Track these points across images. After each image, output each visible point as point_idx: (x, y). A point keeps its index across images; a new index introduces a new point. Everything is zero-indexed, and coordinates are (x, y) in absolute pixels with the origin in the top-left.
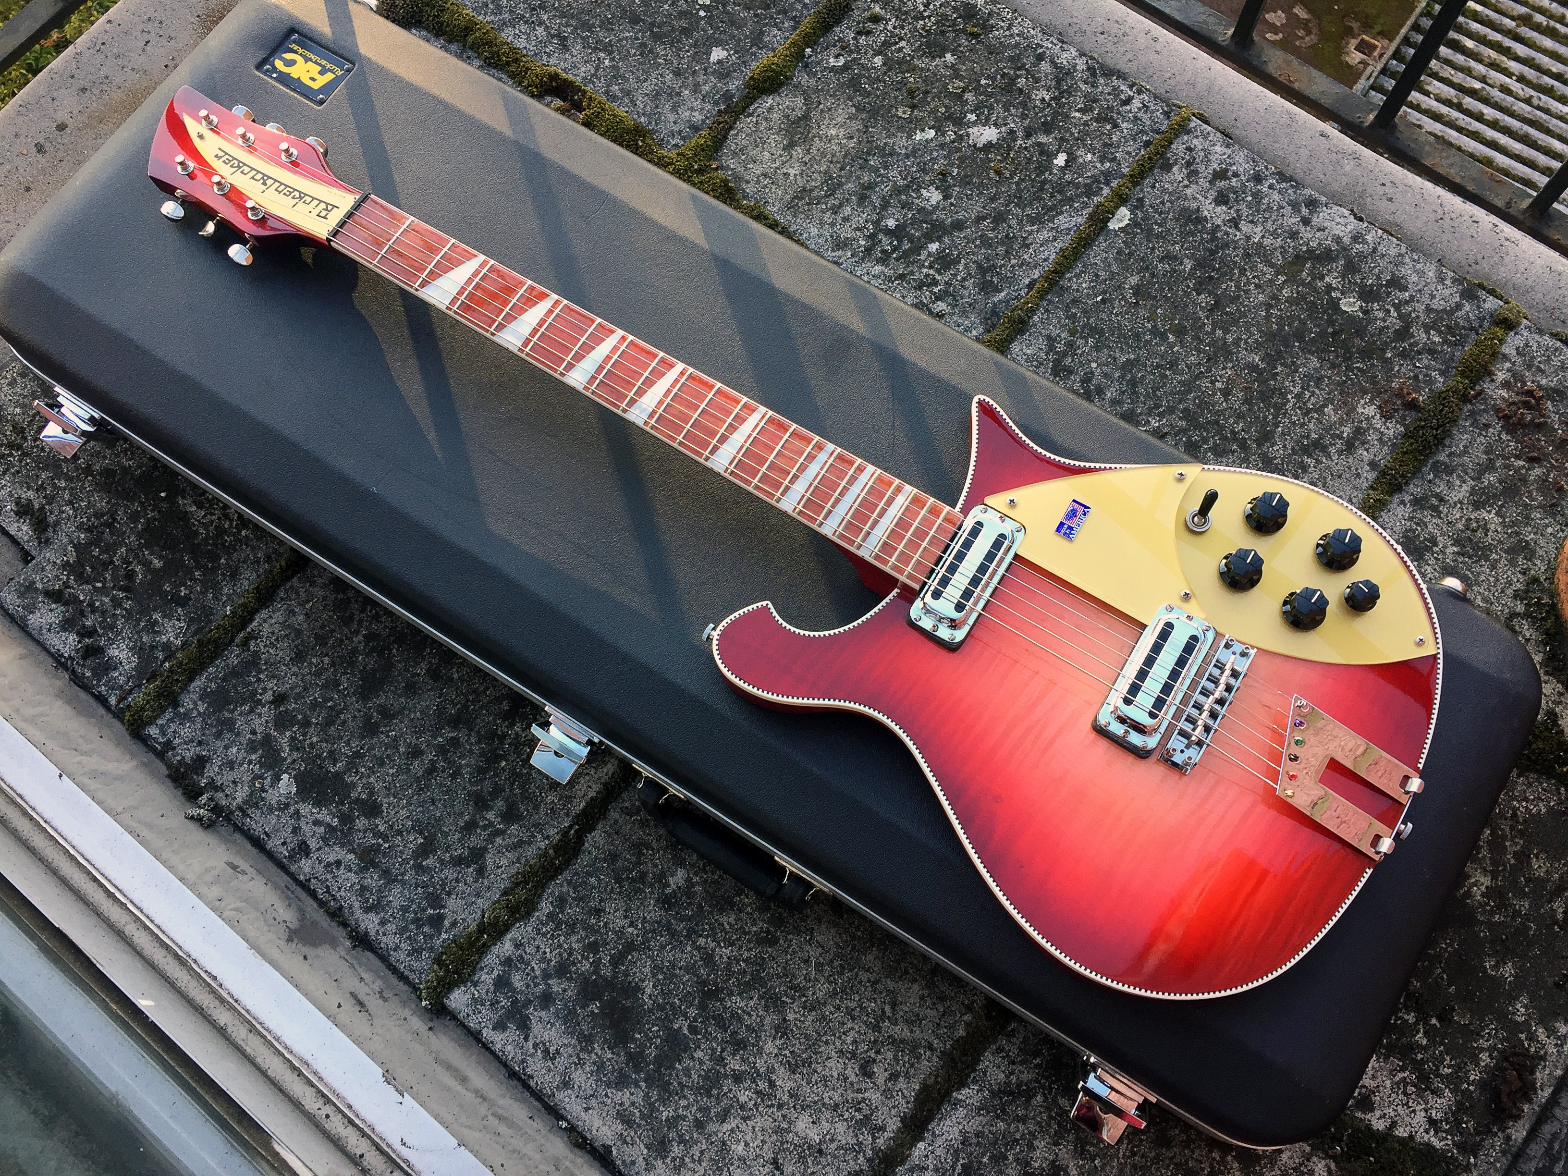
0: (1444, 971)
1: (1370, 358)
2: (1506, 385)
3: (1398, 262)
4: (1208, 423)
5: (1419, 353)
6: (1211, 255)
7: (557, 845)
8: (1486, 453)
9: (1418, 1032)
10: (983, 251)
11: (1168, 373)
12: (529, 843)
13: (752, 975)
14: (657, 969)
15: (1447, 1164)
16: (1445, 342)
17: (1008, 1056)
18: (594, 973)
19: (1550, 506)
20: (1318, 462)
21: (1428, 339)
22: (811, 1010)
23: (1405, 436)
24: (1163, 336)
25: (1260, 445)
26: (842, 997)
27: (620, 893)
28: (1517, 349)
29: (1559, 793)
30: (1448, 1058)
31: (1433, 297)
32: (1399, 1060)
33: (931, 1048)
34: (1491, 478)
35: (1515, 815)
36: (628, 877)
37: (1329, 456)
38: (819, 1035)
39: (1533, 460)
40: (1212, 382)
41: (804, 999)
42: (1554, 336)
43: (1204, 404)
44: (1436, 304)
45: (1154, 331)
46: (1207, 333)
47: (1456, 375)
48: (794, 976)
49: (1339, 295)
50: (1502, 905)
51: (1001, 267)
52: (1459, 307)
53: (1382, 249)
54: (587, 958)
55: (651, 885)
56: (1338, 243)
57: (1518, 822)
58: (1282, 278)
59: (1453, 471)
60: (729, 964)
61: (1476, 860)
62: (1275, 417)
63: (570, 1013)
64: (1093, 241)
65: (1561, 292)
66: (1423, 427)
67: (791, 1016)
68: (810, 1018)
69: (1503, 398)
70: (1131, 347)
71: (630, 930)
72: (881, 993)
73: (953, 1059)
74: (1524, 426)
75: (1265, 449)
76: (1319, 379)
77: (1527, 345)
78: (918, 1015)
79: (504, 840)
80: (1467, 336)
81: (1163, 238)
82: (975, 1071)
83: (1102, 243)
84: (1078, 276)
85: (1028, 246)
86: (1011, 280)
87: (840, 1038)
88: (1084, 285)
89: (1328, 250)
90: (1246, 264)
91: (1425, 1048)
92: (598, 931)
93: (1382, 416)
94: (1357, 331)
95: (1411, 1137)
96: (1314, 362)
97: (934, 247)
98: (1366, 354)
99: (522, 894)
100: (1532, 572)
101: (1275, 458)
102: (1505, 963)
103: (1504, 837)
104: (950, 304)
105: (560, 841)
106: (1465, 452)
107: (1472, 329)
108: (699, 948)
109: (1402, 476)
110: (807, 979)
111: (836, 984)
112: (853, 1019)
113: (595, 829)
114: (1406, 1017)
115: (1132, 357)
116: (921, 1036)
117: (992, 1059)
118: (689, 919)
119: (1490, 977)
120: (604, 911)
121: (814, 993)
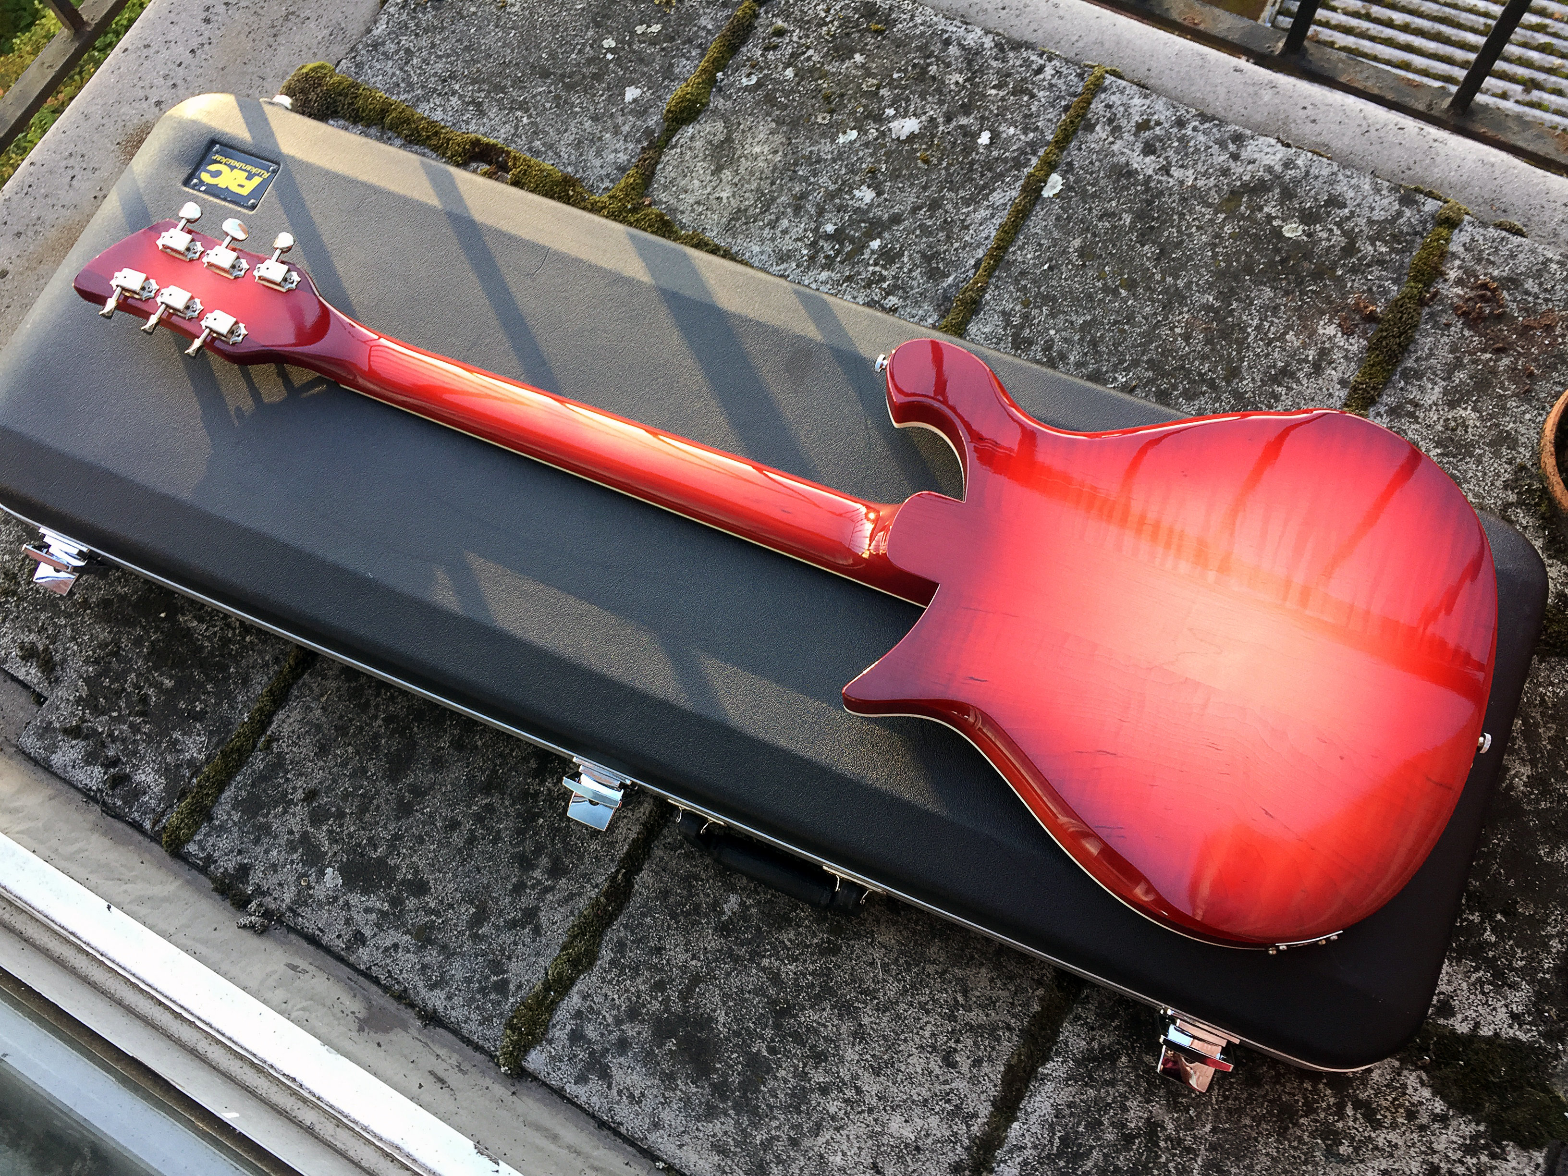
0: (1500, 866)
1: (1322, 279)
2: (1459, 282)
3: (1332, 180)
4: (1175, 369)
5: (1369, 265)
6: (1148, 205)
7: (607, 891)
8: (1452, 352)
9: (1485, 930)
10: (924, 240)
11: (1126, 327)
12: (580, 894)
13: (821, 987)
14: (725, 997)
15: (1536, 1055)
16: (1392, 250)
17: (1086, 1023)
18: (665, 1011)
19: (1525, 393)
20: (1290, 389)
21: (1375, 251)
22: (884, 1012)
23: (1369, 349)
24: (1115, 292)
25: (1229, 383)
26: (913, 994)
27: (676, 929)
28: (1464, 245)
30: (1519, 951)
31: (1372, 209)
32: (1471, 961)
33: (1009, 1028)
34: (1460, 376)
35: (1543, 701)
36: (682, 911)
37: (1298, 381)
38: (897, 1034)
39: (1498, 351)
40: (1172, 329)
41: (876, 1001)
42: (1499, 226)
43: (1166, 353)
44: (1378, 215)
45: (1106, 289)
46: (1158, 282)
47: (1408, 281)
48: (862, 981)
49: (1280, 223)
50: (1546, 792)
51: (944, 252)
52: (1400, 214)
53: (1314, 171)
54: (656, 998)
55: (706, 915)
56: (1270, 173)
57: (1548, 708)
58: (1222, 216)
59: (1423, 375)
60: (796, 980)
61: (1513, 751)
62: (1239, 352)
63: (648, 1054)
64: (1031, 211)
65: (1496, 182)
66: (1385, 337)
67: (866, 1021)
68: (885, 1019)
69: (1458, 296)
70: (1085, 308)
71: (693, 963)
72: (950, 982)
73: (1032, 1035)
74: (1484, 319)
75: (1234, 385)
76: (1275, 308)
77: (1473, 240)
78: (991, 997)
79: (554, 895)
80: (1413, 241)
81: (1099, 197)
82: (1056, 1043)
83: (1039, 212)
84: (1021, 248)
85: (967, 228)
86: (957, 264)
87: (918, 1033)
88: (1029, 256)
89: (1262, 181)
90: (1184, 208)
91: (1494, 945)
92: (662, 969)
93: (1343, 334)
94: (1304, 255)
95: (1497, 1035)
96: (1268, 292)
97: (875, 244)
98: (1318, 275)
99: (580, 946)
100: (1518, 460)
101: (1246, 392)
102: (1560, 848)
103: (1537, 725)
104: (901, 297)
105: (610, 887)
106: (1431, 355)
107: (1416, 233)
108: (764, 969)
109: (1374, 388)
110: (875, 981)
111: (905, 981)
112: (928, 1012)
113: (642, 870)
114: (1471, 918)
115: (1089, 318)
116: (997, 1018)
117: (1071, 1029)
118: (749, 942)
119: (1547, 863)
120: (665, 949)
121: (885, 994)
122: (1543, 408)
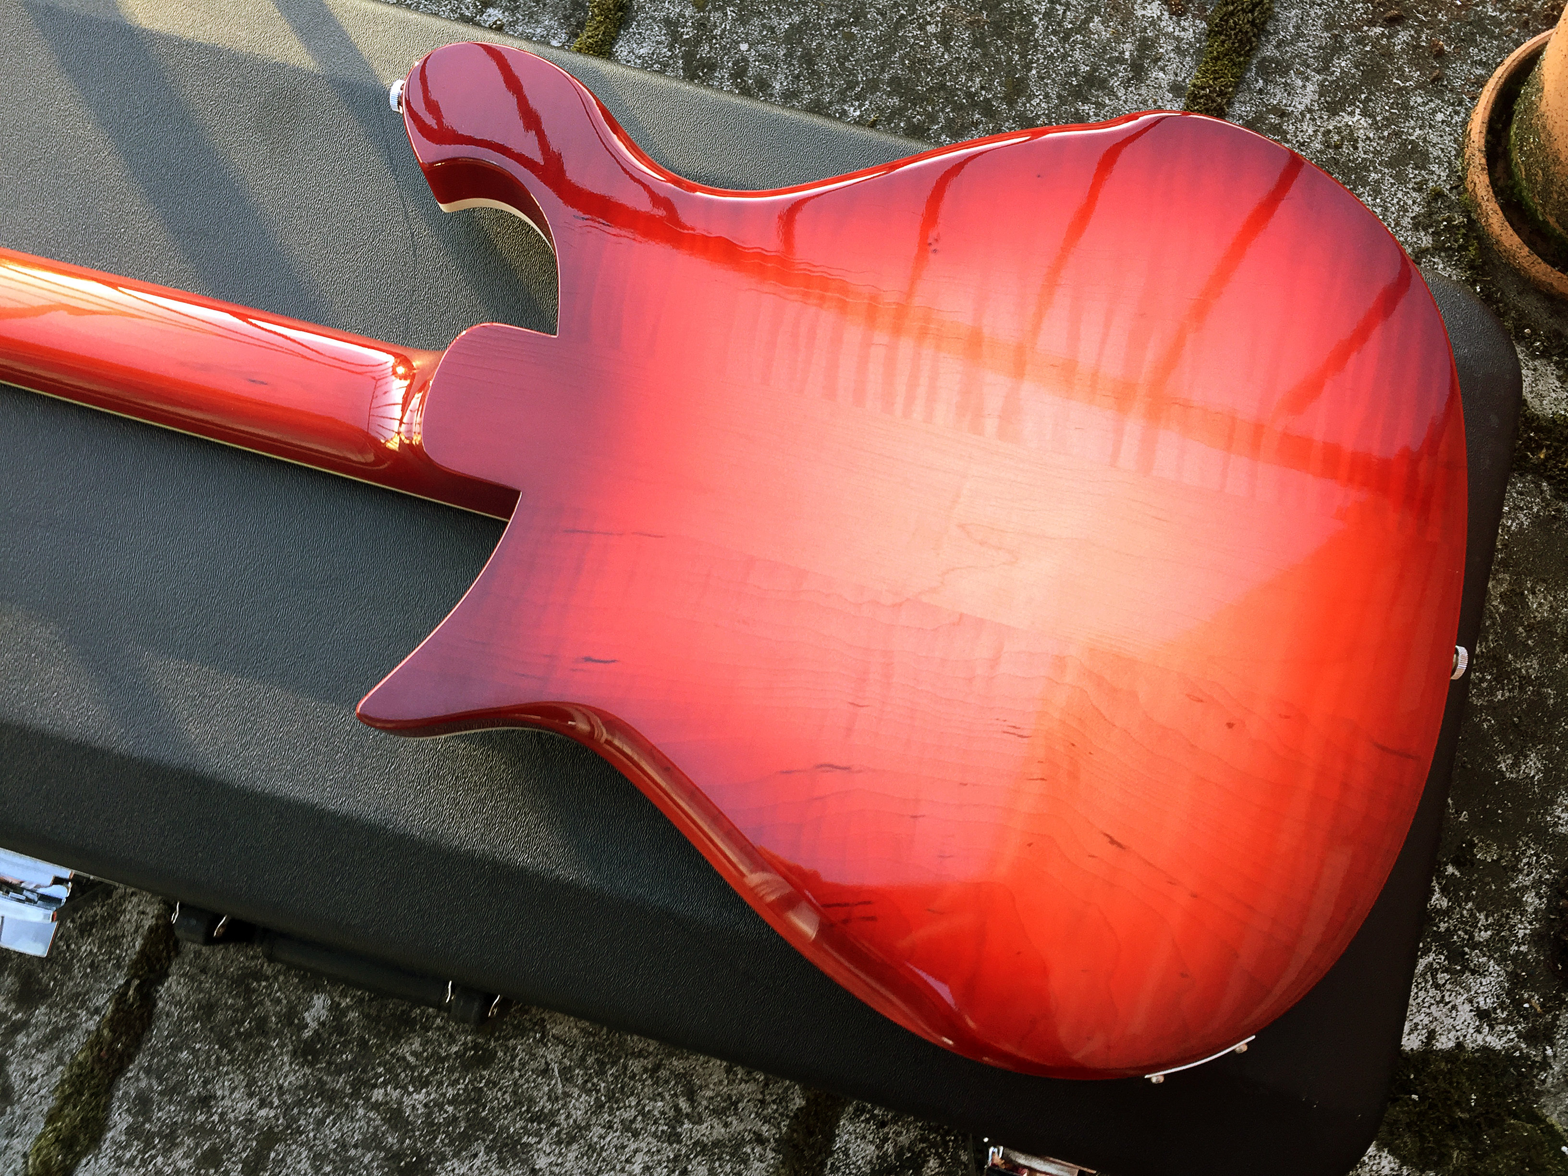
4: (931, 90)
7: (112, 1019)
8: (1327, 28)
9: (1432, 892)
11: (854, 30)
12: (70, 1029)
13: (468, 1120)
14: (318, 1158)
15: (1517, 1068)
17: (874, 1117)
19: (1433, 82)
20: (1100, 105)
22: (569, 1144)
23: (1211, 34)
25: (1011, 103)
26: (611, 1109)
27: (231, 1062)
29: (1542, 492)
30: (1482, 917)
33: (760, 1139)
34: (1342, 63)
36: (238, 1033)
37: (1112, 93)
39: (1393, 22)
40: (922, 28)
41: (555, 1130)
43: (917, 65)
48: (532, 1101)
55: (278, 1034)
59: (1289, 67)
60: (429, 1115)
62: (1023, 56)
66: (1232, 14)
67: (541, 1163)
68: (571, 1156)
71: (263, 1112)
72: (667, 1082)
73: (795, 1146)
75: (1019, 107)
78: (730, 1097)
79: (29, 1036)
82: (832, 1153)
91: (1447, 913)
92: (213, 1131)
93: (1171, 13)
95: (1460, 1045)
99: (73, 1114)
100: (1431, 184)
101: (1038, 117)
102: (1526, 756)
104: (507, 9)
105: (116, 1011)
106: (1299, 35)
108: (376, 1106)
109: (1221, 94)
110: (552, 1098)
111: (598, 1091)
112: (636, 1135)
113: (167, 976)
115: (797, 19)
116: (742, 1127)
117: (851, 1128)
118: (350, 1066)
119: (1511, 782)
120: (215, 1097)
121: (568, 1116)
122: (1460, 104)
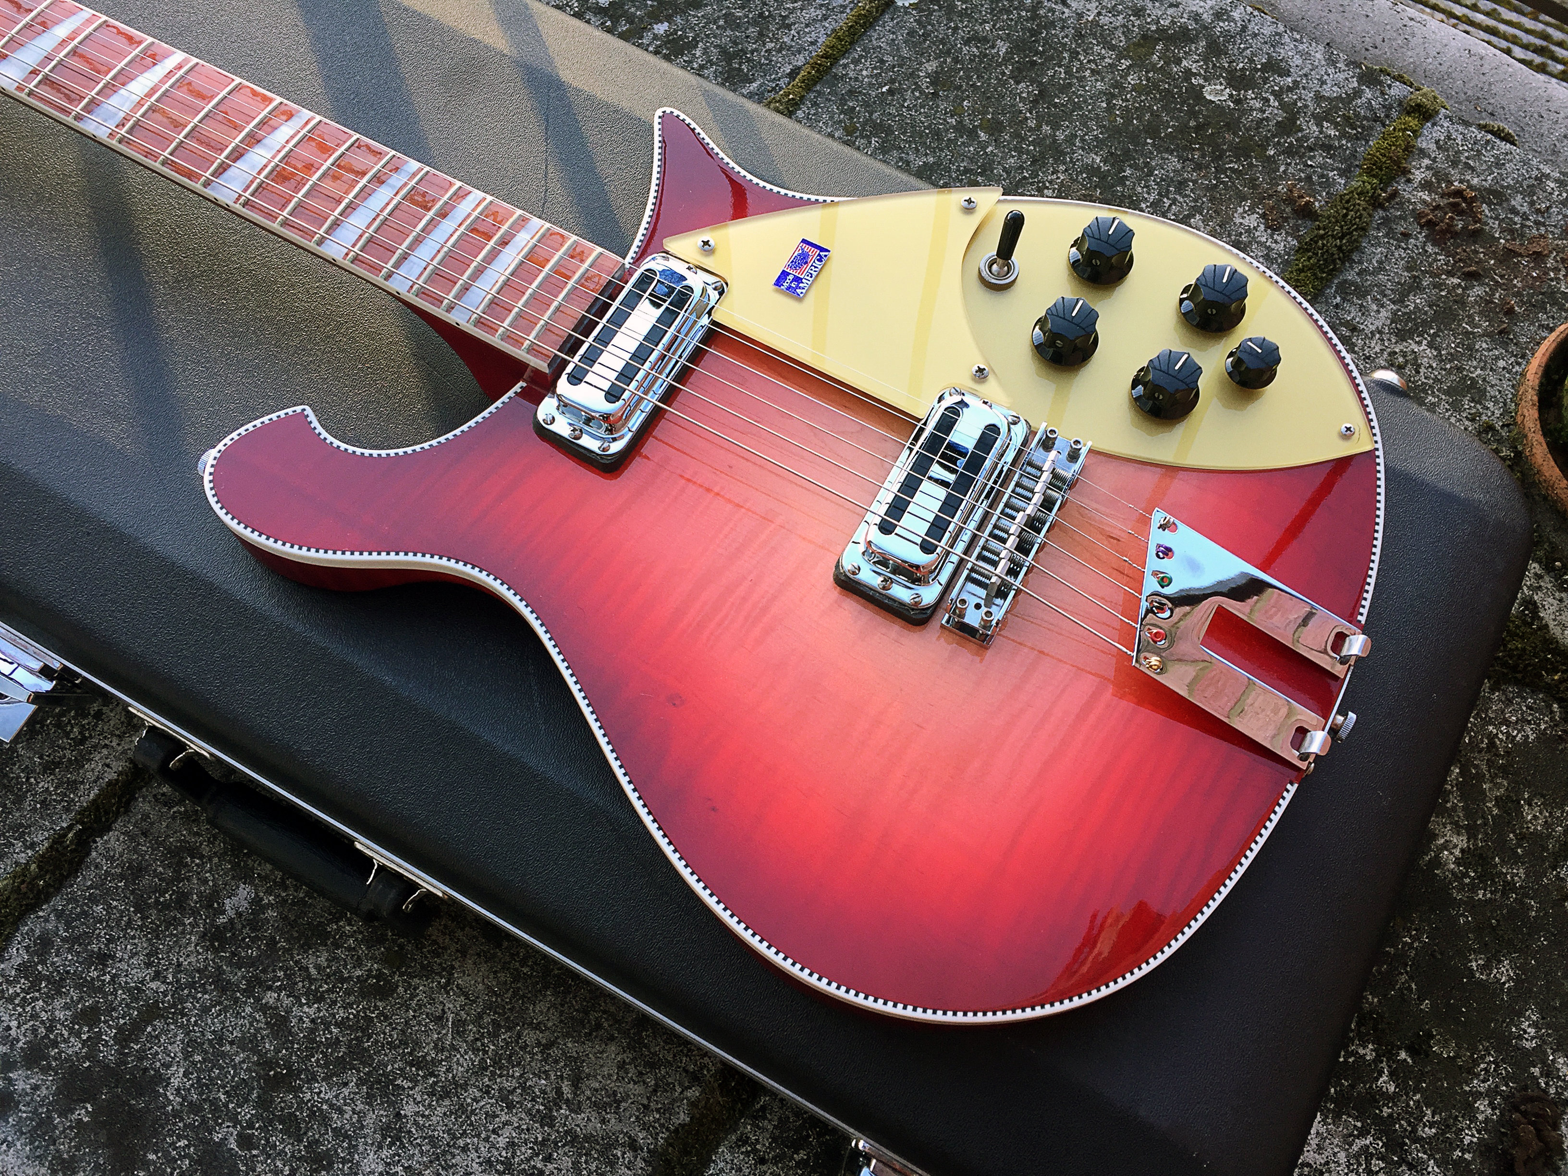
0: (1411, 978)
1: (1248, 156)
2: (1426, 185)
3: (1275, 41)
5: (1311, 149)
6: (1032, 36)
7: (42, 856)
8: (1408, 269)
9: (1380, 1075)
10: (729, 32)
13: (349, 1047)
14: (192, 1045)
16: (1343, 135)
17: (755, 1151)
18: (87, 1057)
19: (1500, 333)
21: (1321, 132)
22: (442, 1098)
23: (1300, 250)
24: (972, 134)
26: (493, 1073)
27: (141, 928)
28: (1437, 142)
29: (1552, 712)
30: (1429, 1112)
31: (1323, 83)
32: (1356, 1119)
33: (633, 1146)
34: (1416, 300)
35: (1492, 744)
36: (157, 901)
38: (454, 1137)
39: (1471, 277)
40: (1040, 190)
41: (432, 1080)
42: (1481, 127)
44: (1328, 91)
45: (960, 128)
46: (1031, 129)
47: (1360, 175)
48: (417, 1044)
49: (1201, 81)
50: (1487, 875)
51: (752, 52)
52: (1358, 93)
53: (1253, 27)
54: (78, 1034)
55: (195, 913)
56: (1195, 20)
57: (1497, 755)
58: (1125, 63)
59: (1367, 293)
60: (312, 1031)
61: (1444, 812)
63: (41, 1123)
64: (876, 19)
65: (1484, 79)
66: (1322, 237)
67: (409, 1109)
68: (440, 1111)
69: (1424, 202)
70: (929, 147)
71: (154, 985)
72: (556, 1062)
73: (668, 1162)
74: (1455, 235)
76: (1180, 183)
77: (1449, 137)
78: (615, 1093)
80: (1371, 128)
81: (969, 16)
83: (888, 22)
84: (856, 62)
85: (789, 27)
86: (766, 69)
87: (487, 1140)
88: (864, 73)
89: (1184, 29)
90: (1079, 46)
91: (1392, 1098)
92: (101, 990)
93: (1267, 227)
94: (1227, 125)
96: (1174, 162)
97: (661, 28)
98: (1242, 151)
100: (1484, 418)
102: (1500, 962)
103: (1480, 777)
105: (51, 849)
106: (1381, 269)
107: (1376, 119)
108: (264, 1008)
110: (439, 1048)
111: (485, 1052)
112: (510, 1106)
113: (109, 829)
114: (1361, 1051)
115: (931, 160)
116: (618, 1128)
117: (728, 1157)
118: (252, 963)
119: (1480, 983)
120: (113, 957)
121: (449, 1070)
122: (1523, 356)
